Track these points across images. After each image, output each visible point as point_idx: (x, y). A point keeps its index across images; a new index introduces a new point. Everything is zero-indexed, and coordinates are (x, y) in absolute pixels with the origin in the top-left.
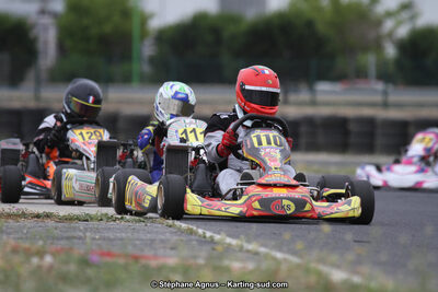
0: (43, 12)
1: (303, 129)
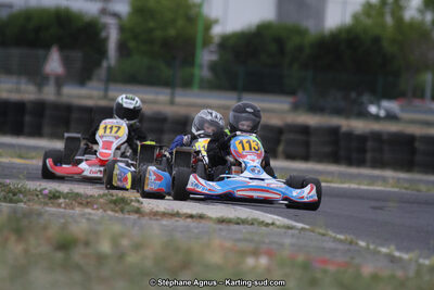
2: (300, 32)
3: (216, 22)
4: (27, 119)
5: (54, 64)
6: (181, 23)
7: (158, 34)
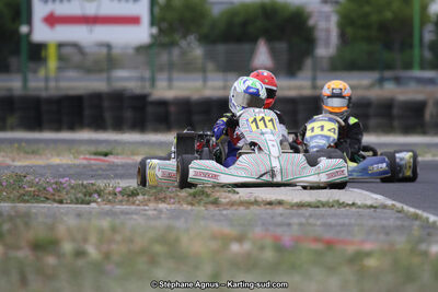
5: (262, 55)
6: (396, 5)
7: (374, 18)
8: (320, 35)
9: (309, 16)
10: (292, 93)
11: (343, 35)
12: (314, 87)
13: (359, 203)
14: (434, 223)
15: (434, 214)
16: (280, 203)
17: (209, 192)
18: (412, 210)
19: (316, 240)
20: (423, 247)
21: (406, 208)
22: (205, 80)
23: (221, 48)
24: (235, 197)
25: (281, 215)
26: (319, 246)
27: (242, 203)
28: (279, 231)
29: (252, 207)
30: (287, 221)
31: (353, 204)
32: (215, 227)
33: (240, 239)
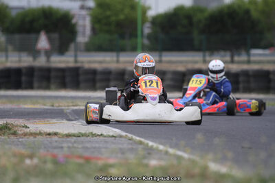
0: (82, 7)
1: (241, 79)
2: (201, 10)
3: (149, 8)
4: (24, 79)
5: (43, 42)
6: (127, 11)
7: (113, 18)
8: (79, 29)
9: (73, 17)
10: (62, 65)
11: (93, 29)
12: (76, 61)
13: (105, 134)
14: (152, 146)
15: (152, 141)
16: (56, 134)
17: (10, 127)
18: (138, 138)
19: (80, 157)
20: (145, 161)
21: (134, 137)
22: (7, 57)
23: (17, 37)
24: (27, 130)
25: (56, 142)
26: (81, 161)
27: (31, 134)
28: (55, 151)
29: (38, 137)
30: (60, 145)
31: (101, 135)
32: (15, 149)
33: (31, 157)
